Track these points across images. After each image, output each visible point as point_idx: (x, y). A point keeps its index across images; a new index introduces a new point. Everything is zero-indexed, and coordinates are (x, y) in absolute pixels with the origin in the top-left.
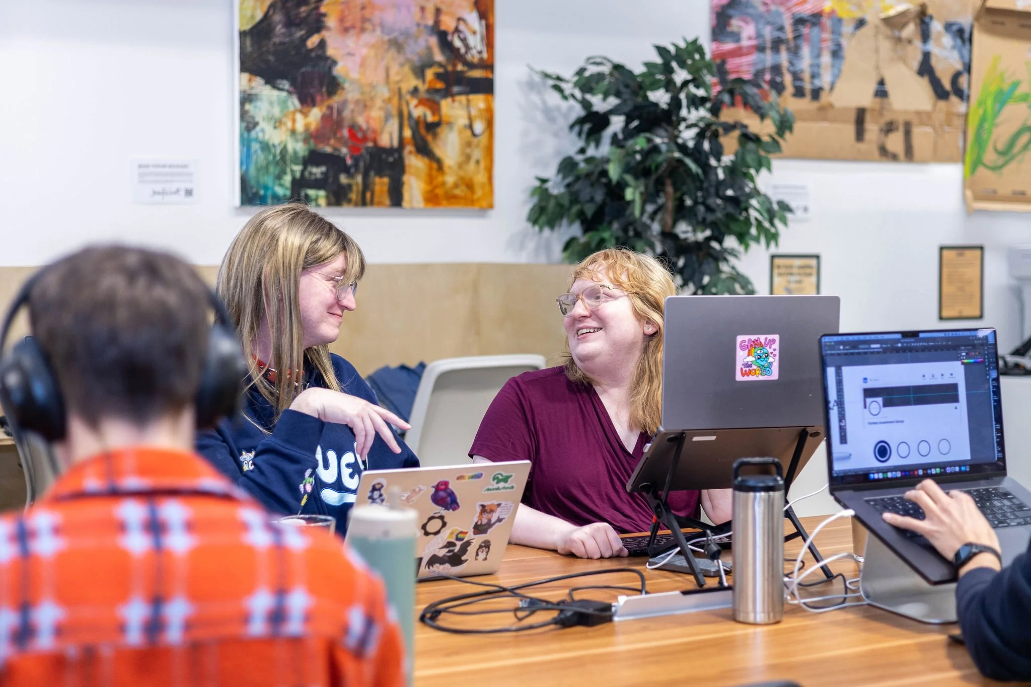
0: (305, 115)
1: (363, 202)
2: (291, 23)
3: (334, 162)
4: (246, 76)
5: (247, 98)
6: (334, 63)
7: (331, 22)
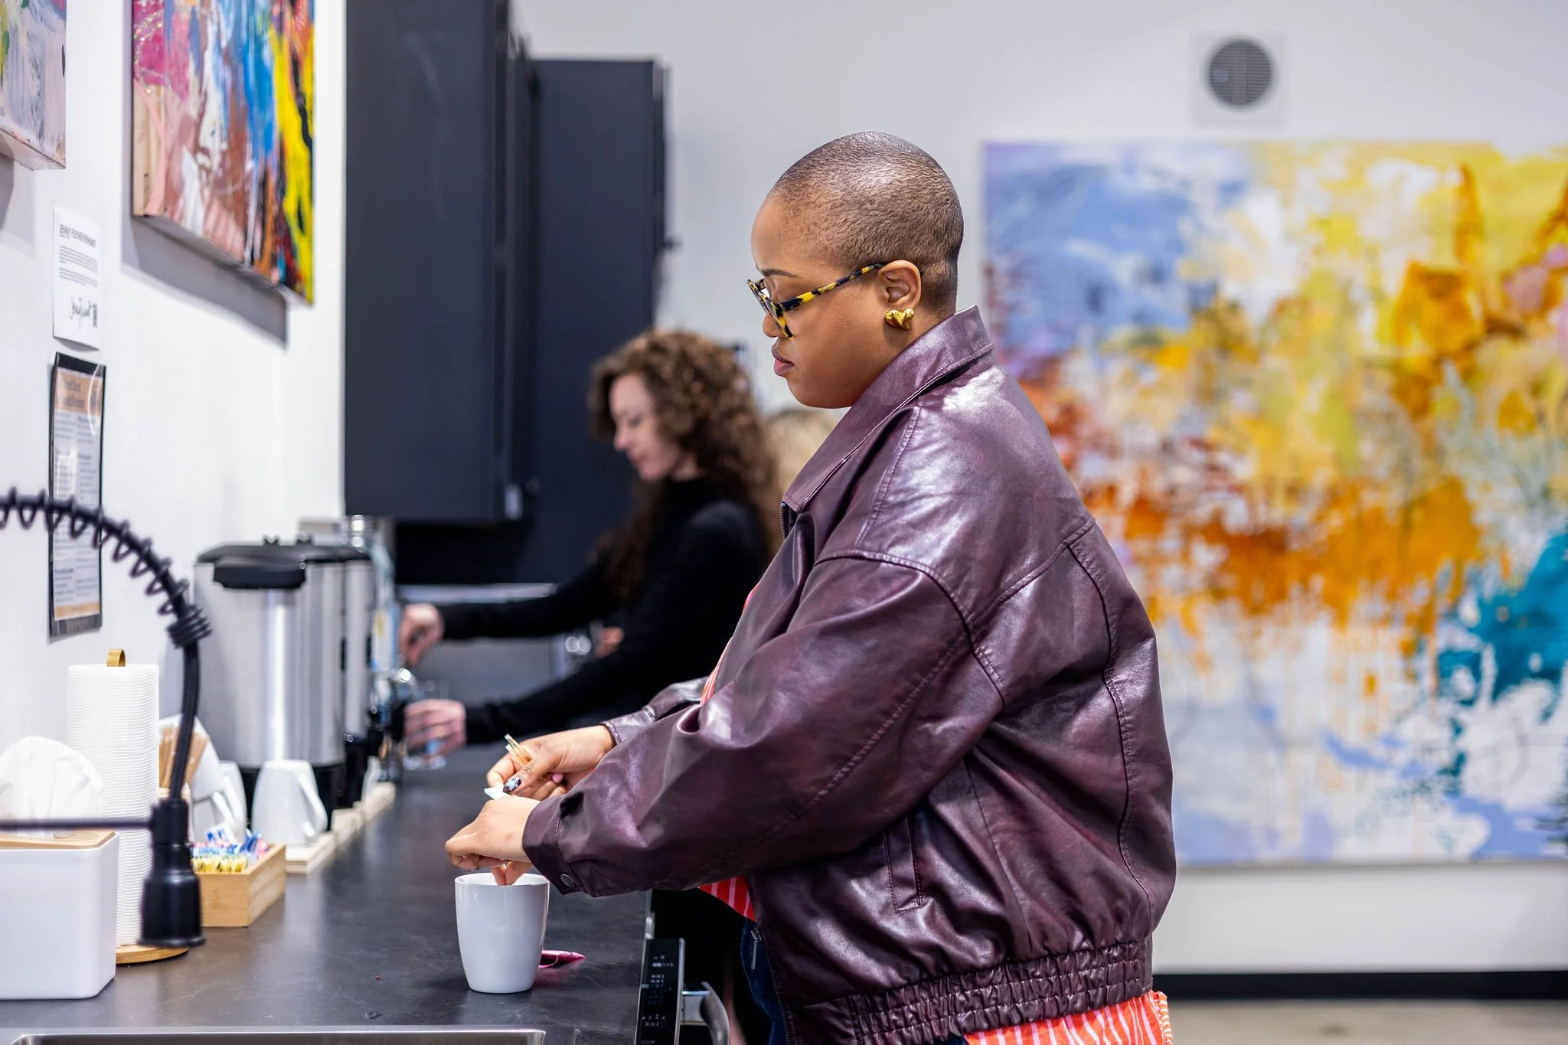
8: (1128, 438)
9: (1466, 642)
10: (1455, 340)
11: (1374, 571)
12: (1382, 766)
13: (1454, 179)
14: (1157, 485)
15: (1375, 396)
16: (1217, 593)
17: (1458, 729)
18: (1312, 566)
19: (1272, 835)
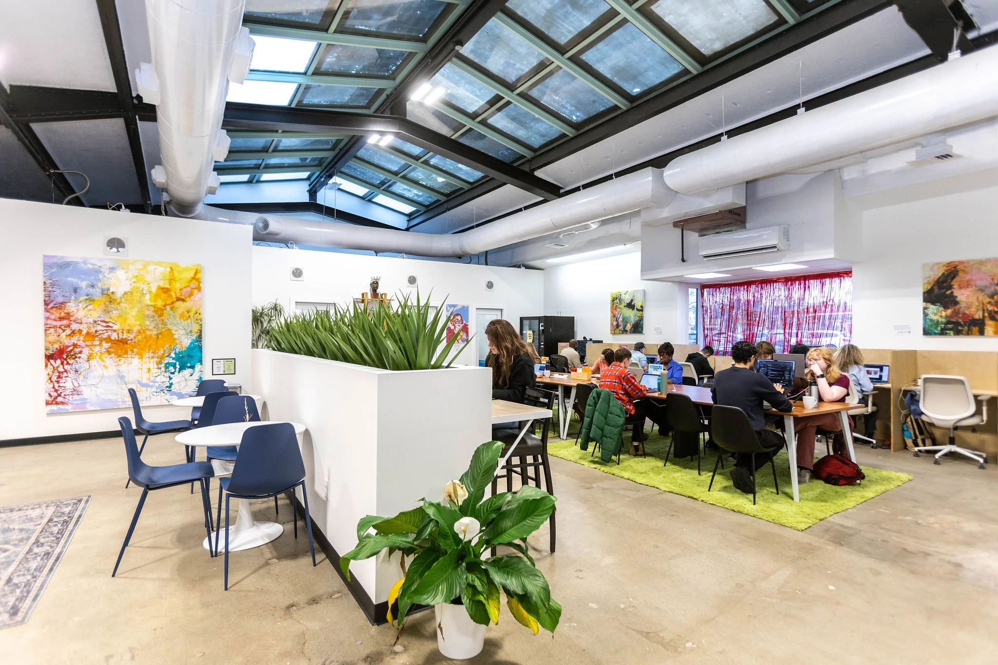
0: (945, 311)
1: (968, 334)
2: (940, 288)
3: (957, 324)
4: (925, 303)
5: (925, 309)
6: (957, 297)
7: (955, 287)
8: (84, 320)
9: (171, 361)
10: (169, 302)
11: (150, 347)
12: (152, 387)
13: (169, 269)
14: (93, 330)
15: (150, 313)
16: (109, 353)
17: (170, 378)
18: (135, 347)
19: (124, 402)
